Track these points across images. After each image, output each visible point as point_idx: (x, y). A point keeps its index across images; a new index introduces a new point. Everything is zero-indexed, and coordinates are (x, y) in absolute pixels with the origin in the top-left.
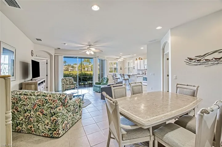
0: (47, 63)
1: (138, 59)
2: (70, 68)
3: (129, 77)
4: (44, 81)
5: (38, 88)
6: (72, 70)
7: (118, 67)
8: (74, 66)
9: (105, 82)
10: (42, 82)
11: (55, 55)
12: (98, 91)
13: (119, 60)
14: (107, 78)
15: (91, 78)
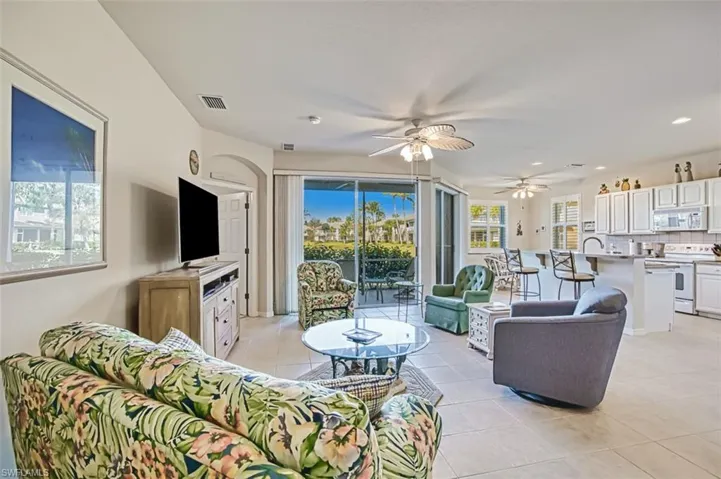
0: (247, 206)
1: (610, 186)
2: (319, 232)
3: (595, 268)
4: (235, 273)
5: (202, 304)
6: (323, 237)
7: (506, 226)
8: (331, 225)
9: (478, 288)
10: (226, 278)
11: (276, 172)
12: (449, 326)
13: (515, 195)
14: (487, 270)
15: (402, 266)
